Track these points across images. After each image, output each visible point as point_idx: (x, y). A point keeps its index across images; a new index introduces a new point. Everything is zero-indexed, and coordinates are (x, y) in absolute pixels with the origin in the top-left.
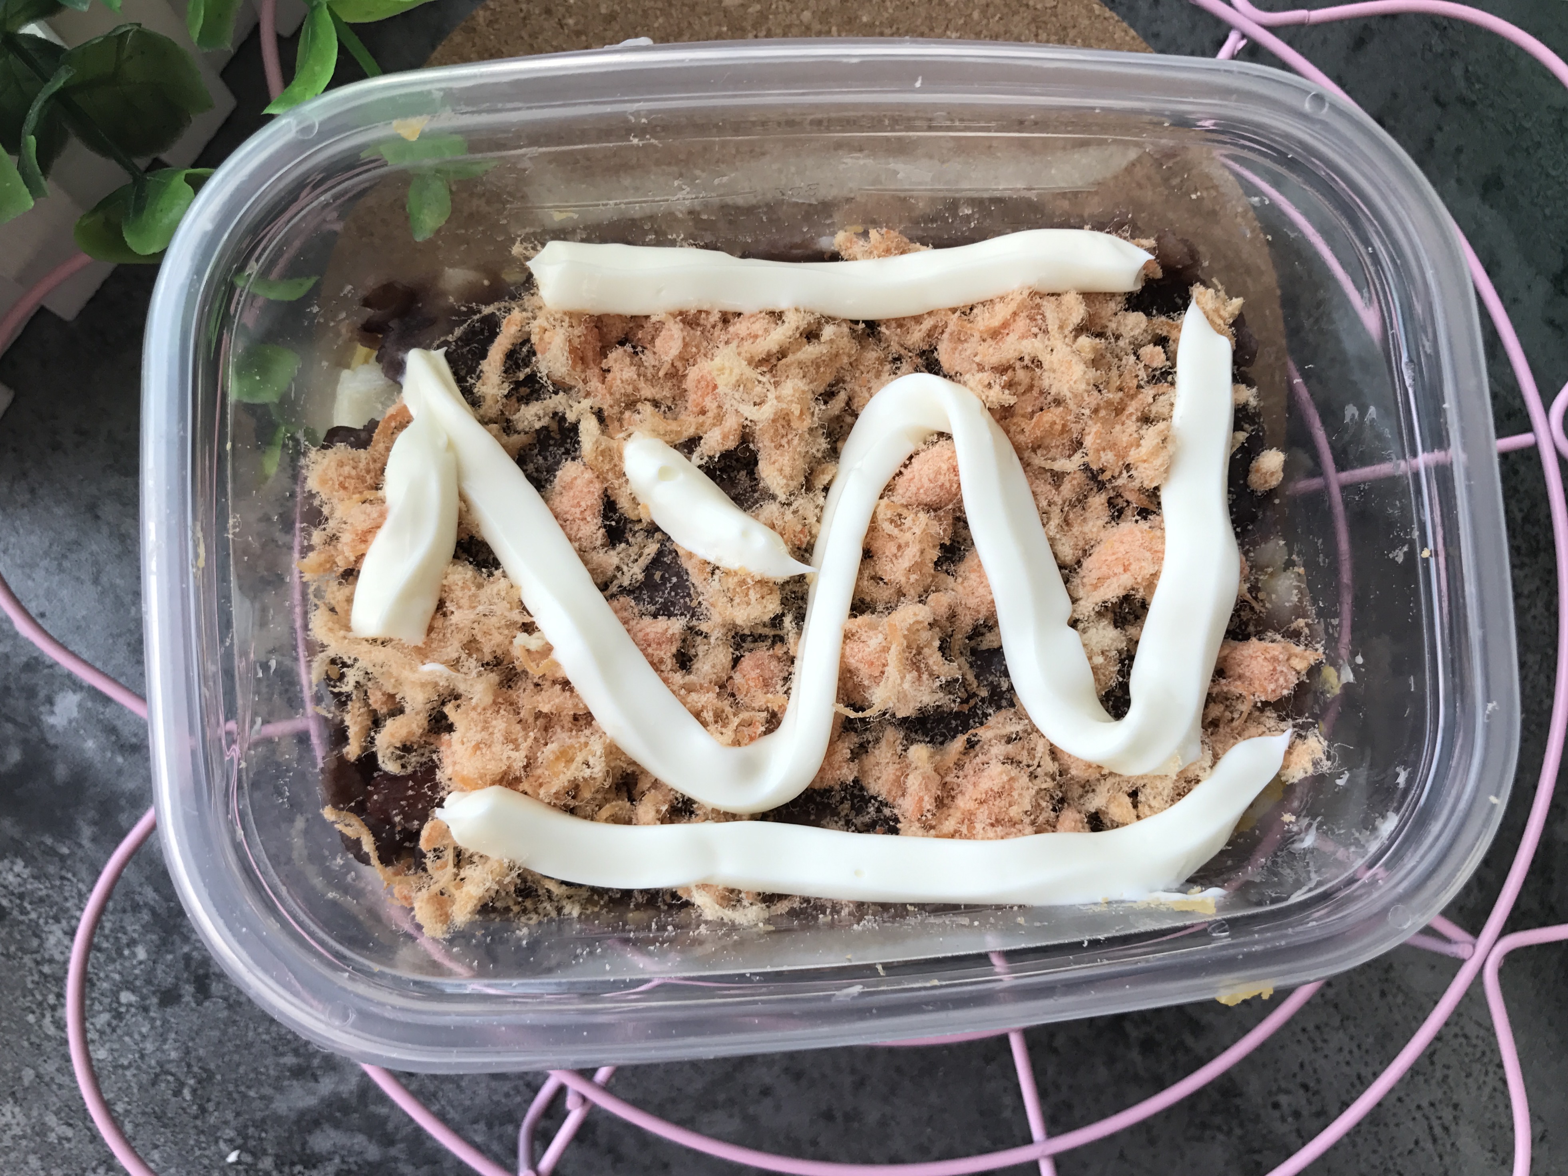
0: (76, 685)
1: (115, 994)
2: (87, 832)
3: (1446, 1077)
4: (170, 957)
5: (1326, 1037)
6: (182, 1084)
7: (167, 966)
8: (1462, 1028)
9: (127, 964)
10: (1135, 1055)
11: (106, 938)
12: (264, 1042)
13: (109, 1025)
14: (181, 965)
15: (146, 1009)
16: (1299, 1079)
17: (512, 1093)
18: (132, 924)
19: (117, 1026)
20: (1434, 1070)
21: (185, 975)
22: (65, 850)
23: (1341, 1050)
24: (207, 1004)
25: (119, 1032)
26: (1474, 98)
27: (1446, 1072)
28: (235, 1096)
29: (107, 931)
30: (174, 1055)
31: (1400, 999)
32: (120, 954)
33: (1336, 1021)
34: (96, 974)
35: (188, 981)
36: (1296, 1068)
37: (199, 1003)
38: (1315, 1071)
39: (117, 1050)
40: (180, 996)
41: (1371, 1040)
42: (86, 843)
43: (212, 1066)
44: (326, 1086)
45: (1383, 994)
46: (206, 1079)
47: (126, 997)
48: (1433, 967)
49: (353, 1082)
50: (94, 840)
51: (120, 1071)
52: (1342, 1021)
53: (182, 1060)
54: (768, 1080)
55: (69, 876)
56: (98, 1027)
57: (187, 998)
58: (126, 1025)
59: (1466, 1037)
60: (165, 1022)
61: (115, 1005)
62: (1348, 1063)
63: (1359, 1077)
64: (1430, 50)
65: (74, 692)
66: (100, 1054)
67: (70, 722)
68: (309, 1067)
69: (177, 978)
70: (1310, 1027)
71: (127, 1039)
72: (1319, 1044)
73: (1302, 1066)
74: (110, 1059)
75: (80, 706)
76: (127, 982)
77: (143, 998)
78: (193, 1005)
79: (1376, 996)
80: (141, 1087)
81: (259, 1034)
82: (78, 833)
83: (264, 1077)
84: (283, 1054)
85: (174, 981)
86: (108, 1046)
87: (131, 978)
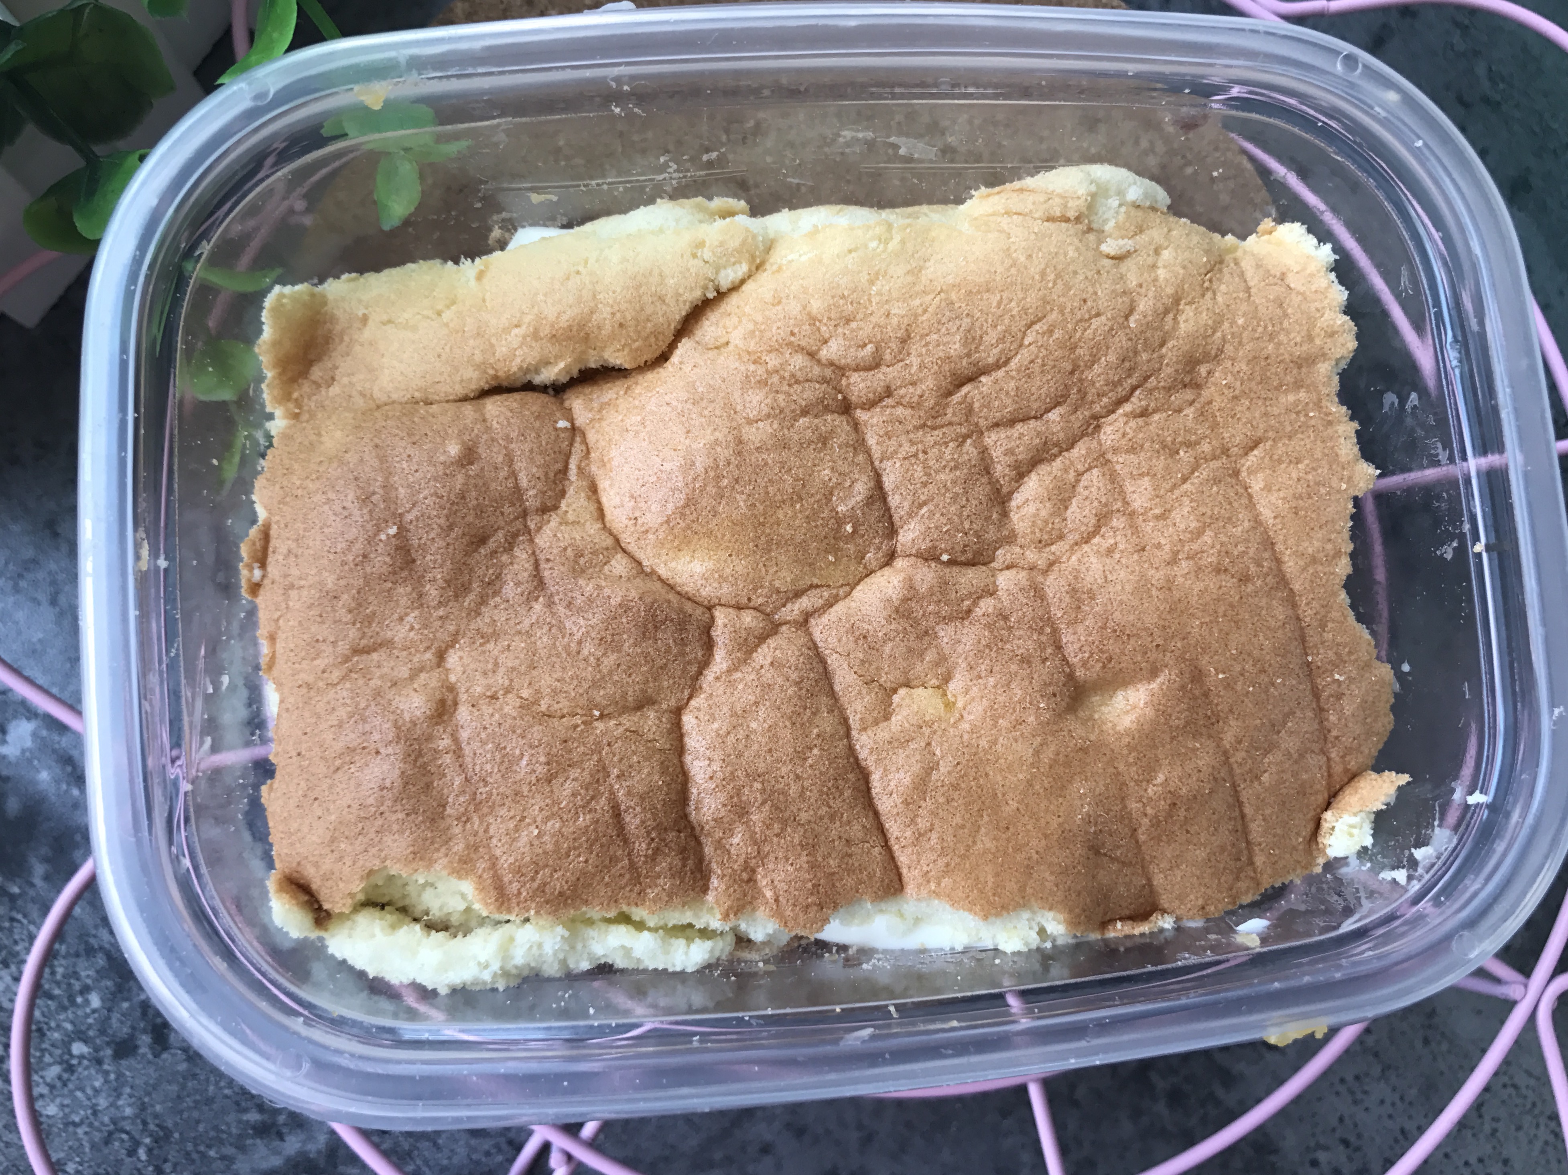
0: (31, 713)
1: (66, 1045)
2: (39, 870)
3: (1494, 1131)
4: (125, 1005)
5: (1366, 1088)
6: (137, 1144)
7: (123, 1015)
8: (1511, 1078)
9: (80, 1013)
10: (1161, 1107)
11: (58, 984)
12: (226, 1097)
13: (60, 1078)
14: (138, 1013)
15: (99, 1062)
16: (1338, 1134)
17: (493, 1151)
18: (86, 969)
19: (69, 1080)
20: (1482, 1124)
21: (142, 1025)
22: (16, 890)
23: (1382, 1102)
24: (165, 1056)
25: (71, 1086)
26: (1498, 98)
27: (1494, 1125)
28: (195, 1156)
29: (59, 977)
30: (128, 1111)
31: (1444, 1047)
32: (73, 1003)
33: (1376, 1070)
34: (46, 1023)
35: (144, 1031)
36: (1334, 1122)
37: (156, 1056)
38: (1356, 1125)
39: (67, 1106)
40: (136, 1047)
41: (1414, 1092)
42: (38, 881)
43: (170, 1124)
44: (292, 1145)
45: (1426, 1041)
46: (162, 1138)
47: (78, 1048)
48: (1479, 1012)
49: (322, 1139)
50: (47, 878)
51: (71, 1129)
52: (1383, 1071)
53: (137, 1116)
54: (768, 1137)
55: (19, 917)
56: (48, 1080)
57: (143, 1050)
58: (78, 1079)
59: (1515, 1086)
60: (120, 1075)
61: (66, 1057)
62: (1390, 1116)
63: (1403, 1131)
64: (1452, 49)
65: (29, 719)
66: (51, 1110)
67: (23, 751)
68: (274, 1124)
69: (133, 1028)
70: (1349, 1078)
71: (79, 1094)
72: (1359, 1096)
73: (1341, 1119)
74: (61, 1114)
75: (35, 735)
76: (81, 1032)
77: (97, 1050)
78: (150, 1056)
79: (1419, 1044)
80: (93, 1146)
81: (221, 1088)
82: (29, 871)
83: (225, 1136)
84: (246, 1110)
85: (130, 1031)
86: (58, 1101)
87: (83, 1028)
